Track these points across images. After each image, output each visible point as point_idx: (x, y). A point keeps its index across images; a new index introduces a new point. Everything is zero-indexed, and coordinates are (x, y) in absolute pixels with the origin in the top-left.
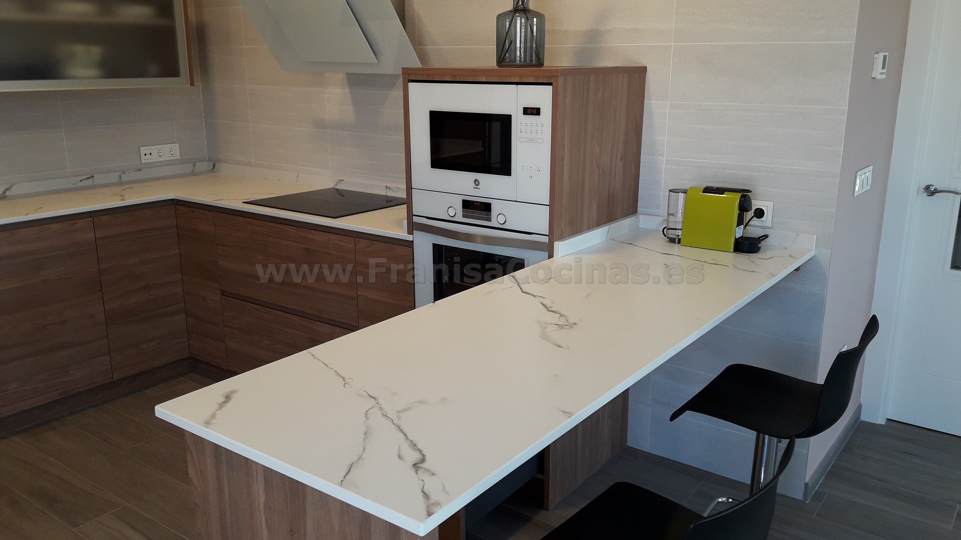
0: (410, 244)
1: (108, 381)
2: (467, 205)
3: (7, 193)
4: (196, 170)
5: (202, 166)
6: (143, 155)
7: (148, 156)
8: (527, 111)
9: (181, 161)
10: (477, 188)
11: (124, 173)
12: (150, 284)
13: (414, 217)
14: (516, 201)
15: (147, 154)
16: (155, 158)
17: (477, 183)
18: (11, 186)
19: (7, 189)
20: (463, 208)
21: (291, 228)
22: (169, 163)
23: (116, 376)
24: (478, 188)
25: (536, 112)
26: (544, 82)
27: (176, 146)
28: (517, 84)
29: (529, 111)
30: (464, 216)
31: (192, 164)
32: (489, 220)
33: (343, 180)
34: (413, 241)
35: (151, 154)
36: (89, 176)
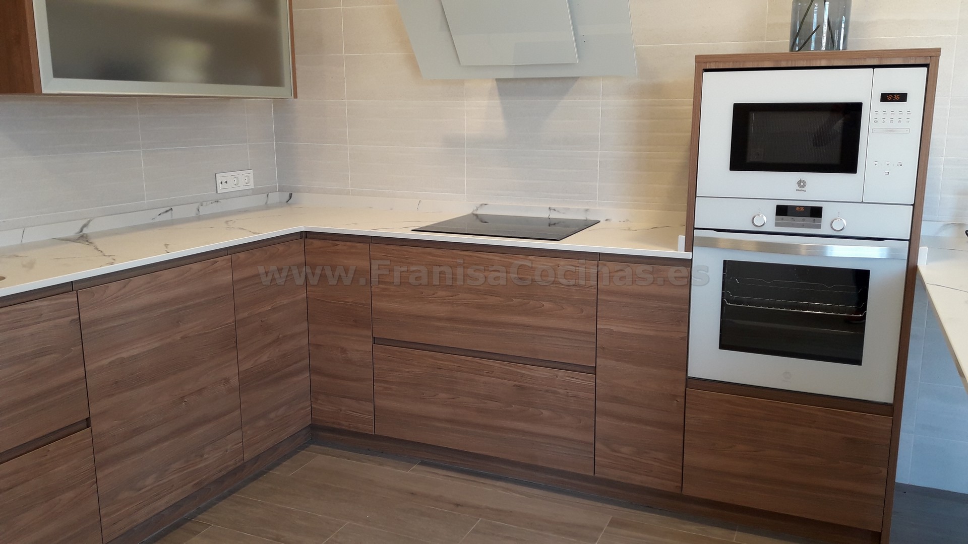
0: (688, 263)
1: (239, 464)
2: (782, 211)
3: (85, 231)
4: (269, 203)
5: (275, 197)
6: (219, 182)
7: (224, 183)
8: (885, 98)
9: (255, 192)
10: (800, 190)
11: (202, 205)
12: (281, 336)
13: (695, 230)
14: (862, 202)
15: (223, 183)
16: (230, 188)
17: (802, 184)
18: (89, 222)
19: (85, 226)
20: (776, 215)
21: (496, 256)
22: (243, 194)
23: (247, 456)
24: (803, 190)
25: (902, 97)
26: (917, 63)
27: (251, 173)
28: (874, 67)
29: (890, 98)
30: (777, 225)
31: (266, 195)
32: (819, 227)
33: (486, 204)
34: (692, 259)
35: (226, 182)
36: (168, 208)
